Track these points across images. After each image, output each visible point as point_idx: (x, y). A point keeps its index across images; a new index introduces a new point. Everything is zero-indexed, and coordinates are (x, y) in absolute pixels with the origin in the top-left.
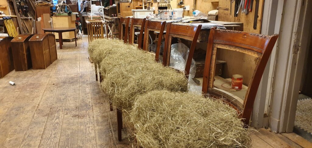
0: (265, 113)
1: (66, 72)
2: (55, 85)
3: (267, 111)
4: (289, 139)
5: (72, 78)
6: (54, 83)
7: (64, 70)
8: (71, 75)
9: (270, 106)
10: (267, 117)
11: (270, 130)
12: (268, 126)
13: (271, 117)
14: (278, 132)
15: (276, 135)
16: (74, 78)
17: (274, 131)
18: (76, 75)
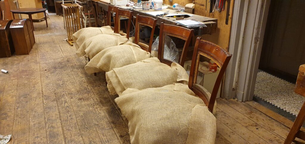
0: (233, 87)
1: (52, 56)
2: (47, 71)
3: (234, 86)
4: (250, 105)
5: (60, 63)
6: (46, 69)
7: (48, 55)
8: (58, 60)
9: (237, 82)
10: (235, 90)
11: (237, 100)
12: (235, 97)
13: (238, 90)
14: (242, 101)
15: (241, 103)
16: (62, 63)
17: (239, 101)
18: (63, 60)
